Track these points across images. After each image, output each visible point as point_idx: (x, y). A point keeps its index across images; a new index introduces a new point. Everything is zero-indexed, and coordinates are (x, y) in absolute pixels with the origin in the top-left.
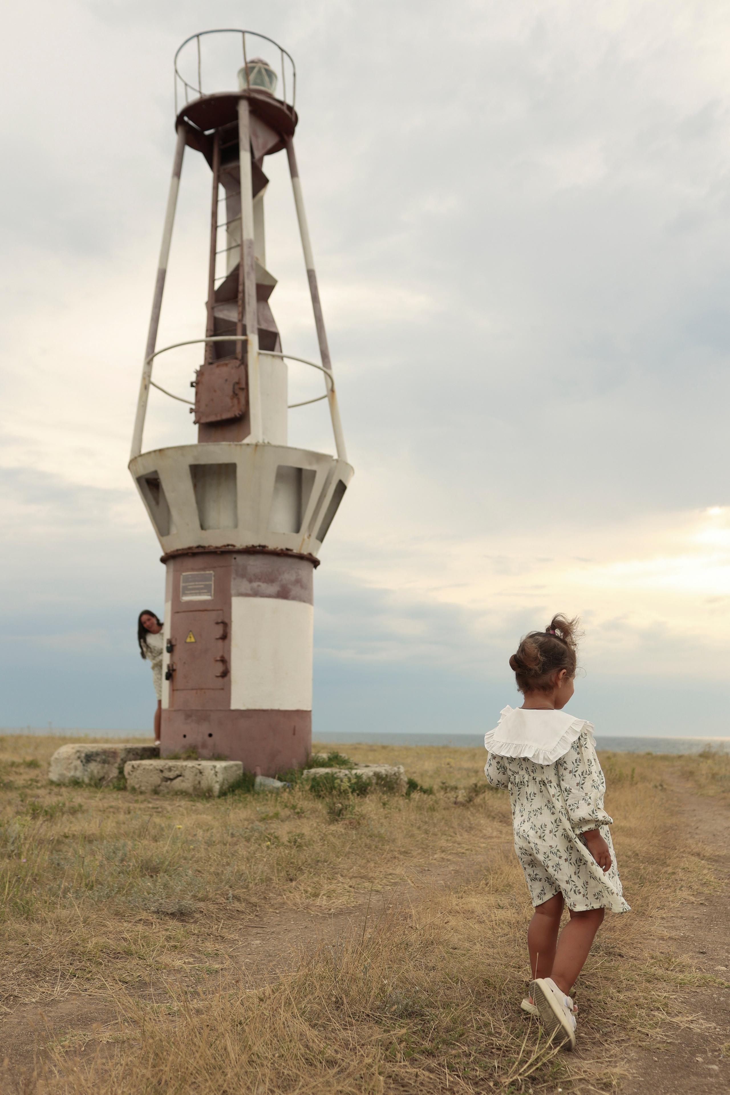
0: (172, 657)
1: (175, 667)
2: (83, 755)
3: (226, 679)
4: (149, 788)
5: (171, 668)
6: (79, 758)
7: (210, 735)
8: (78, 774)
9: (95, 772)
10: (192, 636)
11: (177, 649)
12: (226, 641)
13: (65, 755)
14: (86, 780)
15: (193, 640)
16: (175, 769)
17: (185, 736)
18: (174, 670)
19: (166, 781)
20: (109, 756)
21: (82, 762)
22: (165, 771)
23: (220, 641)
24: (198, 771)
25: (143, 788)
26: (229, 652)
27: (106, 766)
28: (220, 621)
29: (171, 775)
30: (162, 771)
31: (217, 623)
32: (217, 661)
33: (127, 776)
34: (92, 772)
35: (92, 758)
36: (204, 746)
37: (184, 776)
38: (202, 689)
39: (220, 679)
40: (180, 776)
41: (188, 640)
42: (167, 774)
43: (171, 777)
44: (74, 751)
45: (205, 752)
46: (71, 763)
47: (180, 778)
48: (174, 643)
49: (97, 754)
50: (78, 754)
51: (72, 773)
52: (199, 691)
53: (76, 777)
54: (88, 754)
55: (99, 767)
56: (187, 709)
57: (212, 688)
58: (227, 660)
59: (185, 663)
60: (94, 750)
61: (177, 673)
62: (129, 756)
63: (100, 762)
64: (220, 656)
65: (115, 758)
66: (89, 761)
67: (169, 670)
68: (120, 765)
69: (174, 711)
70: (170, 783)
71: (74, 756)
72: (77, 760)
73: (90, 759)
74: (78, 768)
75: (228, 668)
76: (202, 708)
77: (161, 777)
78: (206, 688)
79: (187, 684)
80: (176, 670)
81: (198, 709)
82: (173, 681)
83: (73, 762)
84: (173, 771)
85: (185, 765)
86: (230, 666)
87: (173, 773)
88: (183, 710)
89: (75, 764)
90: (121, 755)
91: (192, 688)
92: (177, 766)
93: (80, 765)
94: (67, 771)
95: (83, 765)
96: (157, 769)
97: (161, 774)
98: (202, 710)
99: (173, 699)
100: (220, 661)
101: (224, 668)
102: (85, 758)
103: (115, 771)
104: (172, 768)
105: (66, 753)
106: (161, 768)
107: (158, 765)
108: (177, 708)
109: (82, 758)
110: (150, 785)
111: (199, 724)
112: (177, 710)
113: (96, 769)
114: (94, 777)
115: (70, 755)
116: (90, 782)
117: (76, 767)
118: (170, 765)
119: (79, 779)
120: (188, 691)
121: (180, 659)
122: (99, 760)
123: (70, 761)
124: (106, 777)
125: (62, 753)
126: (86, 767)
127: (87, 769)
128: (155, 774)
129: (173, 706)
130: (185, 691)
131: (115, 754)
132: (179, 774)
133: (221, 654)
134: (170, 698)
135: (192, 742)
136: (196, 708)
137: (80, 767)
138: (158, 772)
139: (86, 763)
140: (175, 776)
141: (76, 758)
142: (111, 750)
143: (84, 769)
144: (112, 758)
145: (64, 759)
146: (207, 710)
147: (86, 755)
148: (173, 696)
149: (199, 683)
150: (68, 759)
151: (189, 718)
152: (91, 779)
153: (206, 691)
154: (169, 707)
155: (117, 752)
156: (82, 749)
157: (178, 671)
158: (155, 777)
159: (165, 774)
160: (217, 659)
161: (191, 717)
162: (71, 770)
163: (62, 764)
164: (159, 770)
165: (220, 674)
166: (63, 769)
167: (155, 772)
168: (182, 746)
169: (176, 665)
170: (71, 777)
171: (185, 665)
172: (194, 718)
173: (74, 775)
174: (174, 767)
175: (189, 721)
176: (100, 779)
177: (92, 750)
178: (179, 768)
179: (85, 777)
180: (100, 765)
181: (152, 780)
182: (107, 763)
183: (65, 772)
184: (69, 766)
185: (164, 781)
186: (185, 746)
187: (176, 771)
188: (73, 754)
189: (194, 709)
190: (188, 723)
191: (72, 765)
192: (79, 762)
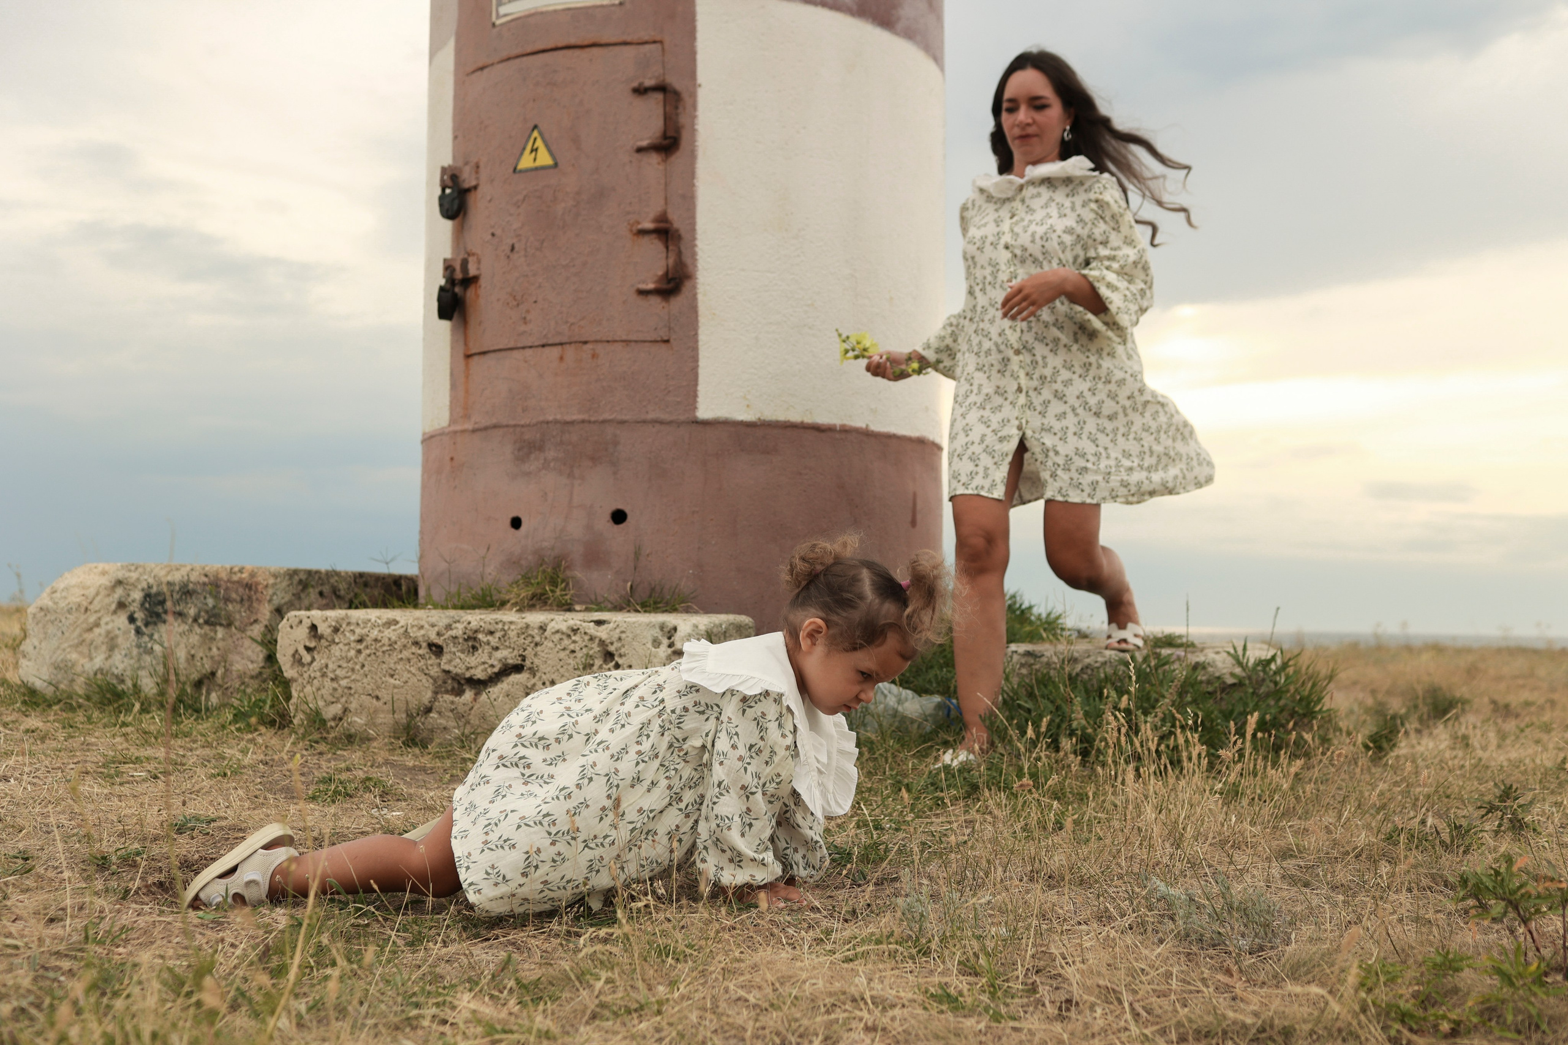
0: (459, 235)
1: (472, 271)
2: (137, 595)
3: (677, 303)
4: (385, 719)
5: (459, 275)
6: (121, 605)
7: (619, 517)
8: (120, 663)
9: (181, 654)
10: (539, 143)
11: (480, 207)
12: (678, 159)
13: (75, 597)
14: (148, 685)
15: (544, 158)
16: (494, 641)
17: (516, 523)
18: (469, 281)
19: (459, 693)
20: (227, 600)
21: (132, 619)
22: (449, 648)
23: (654, 158)
24: (595, 648)
25: (358, 721)
26: (689, 199)
27: (220, 632)
28: (649, 82)
29: (479, 665)
30: (436, 649)
31: (640, 91)
32: (643, 232)
33: (290, 671)
34: (169, 655)
35: (169, 606)
36: (594, 557)
37: (533, 672)
38: (585, 343)
39: (655, 301)
40: (518, 669)
41: (526, 162)
42: (458, 662)
43: (479, 674)
44: (105, 581)
45: (599, 581)
46: (97, 625)
47: (515, 678)
48: (468, 179)
49: (186, 592)
50: (119, 592)
51: (99, 661)
52: (570, 351)
53: (113, 674)
54: (154, 590)
55: (194, 639)
56: (522, 422)
57: (624, 338)
58: (683, 232)
59: (513, 249)
60: (177, 577)
61: (482, 292)
62: (303, 596)
63: (195, 620)
64: (652, 216)
65: (246, 604)
66: (158, 615)
67: (451, 280)
68: (266, 626)
69: (474, 431)
70: (475, 700)
71: (107, 600)
72: (115, 612)
73: (159, 609)
74: (120, 640)
75: (687, 260)
76: (585, 417)
77: (432, 673)
78: (598, 338)
79: (523, 328)
80: (475, 279)
81: (568, 418)
82: (464, 322)
83: (103, 622)
84: (487, 649)
85: (537, 625)
86: (694, 255)
87: (485, 658)
88: (507, 426)
89: (109, 627)
90: (270, 591)
91: (544, 341)
92: (503, 629)
93: (126, 632)
94: (81, 653)
95: (138, 631)
96: (416, 643)
97: (433, 660)
98: (583, 421)
99: (467, 391)
100: (654, 236)
101: (671, 261)
102: (142, 605)
103: (249, 653)
104: (480, 636)
105: (78, 592)
106: (433, 637)
107: (422, 627)
108: (485, 422)
109: (134, 607)
110: (389, 707)
111: (571, 475)
112: (486, 429)
113: (182, 646)
114: (177, 674)
115: (91, 597)
116: (162, 693)
117: (112, 639)
118: (474, 625)
119: (123, 681)
120: (529, 352)
121: (493, 235)
122: (192, 612)
123: (92, 619)
124: (220, 673)
125: (66, 589)
126: (146, 639)
127: (149, 645)
128: (409, 660)
129: (467, 416)
130: (516, 354)
131: (250, 589)
132: (510, 661)
133: (654, 208)
134: (453, 386)
135: (545, 544)
136: (559, 417)
137: (127, 639)
138: (421, 652)
139: (147, 625)
140: (496, 670)
141: (113, 606)
142: (235, 578)
143: (139, 646)
144: (238, 607)
145: (70, 611)
146: (604, 422)
147: (147, 596)
148: (467, 377)
149: (571, 320)
150: (86, 610)
151: (533, 456)
152: (166, 681)
153: (599, 348)
154: (453, 421)
155: (257, 584)
156: (134, 576)
157: (483, 282)
158: (406, 675)
159: (450, 661)
160: (640, 227)
161: (541, 449)
162: (96, 648)
163: (64, 629)
164: (424, 645)
165: (655, 282)
166: (66, 645)
167: (406, 654)
168: (512, 562)
169: (479, 262)
170: (96, 674)
171: (514, 256)
172: (551, 454)
173: (106, 666)
174: (491, 633)
175: (533, 465)
176: (198, 684)
177: (169, 578)
178: (512, 634)
179: (142, 673)
180: (197, 629)
181: (395, 687)
182: (221, 625)
183: (74, 656)
184: (88, 636)
185: (447, 692)
186: (523, 562)
187: (497, 649)
188: (103, 592)
189: (551, 418)
190: (528, 474)
191: (97, 631)
192: (122, 620)
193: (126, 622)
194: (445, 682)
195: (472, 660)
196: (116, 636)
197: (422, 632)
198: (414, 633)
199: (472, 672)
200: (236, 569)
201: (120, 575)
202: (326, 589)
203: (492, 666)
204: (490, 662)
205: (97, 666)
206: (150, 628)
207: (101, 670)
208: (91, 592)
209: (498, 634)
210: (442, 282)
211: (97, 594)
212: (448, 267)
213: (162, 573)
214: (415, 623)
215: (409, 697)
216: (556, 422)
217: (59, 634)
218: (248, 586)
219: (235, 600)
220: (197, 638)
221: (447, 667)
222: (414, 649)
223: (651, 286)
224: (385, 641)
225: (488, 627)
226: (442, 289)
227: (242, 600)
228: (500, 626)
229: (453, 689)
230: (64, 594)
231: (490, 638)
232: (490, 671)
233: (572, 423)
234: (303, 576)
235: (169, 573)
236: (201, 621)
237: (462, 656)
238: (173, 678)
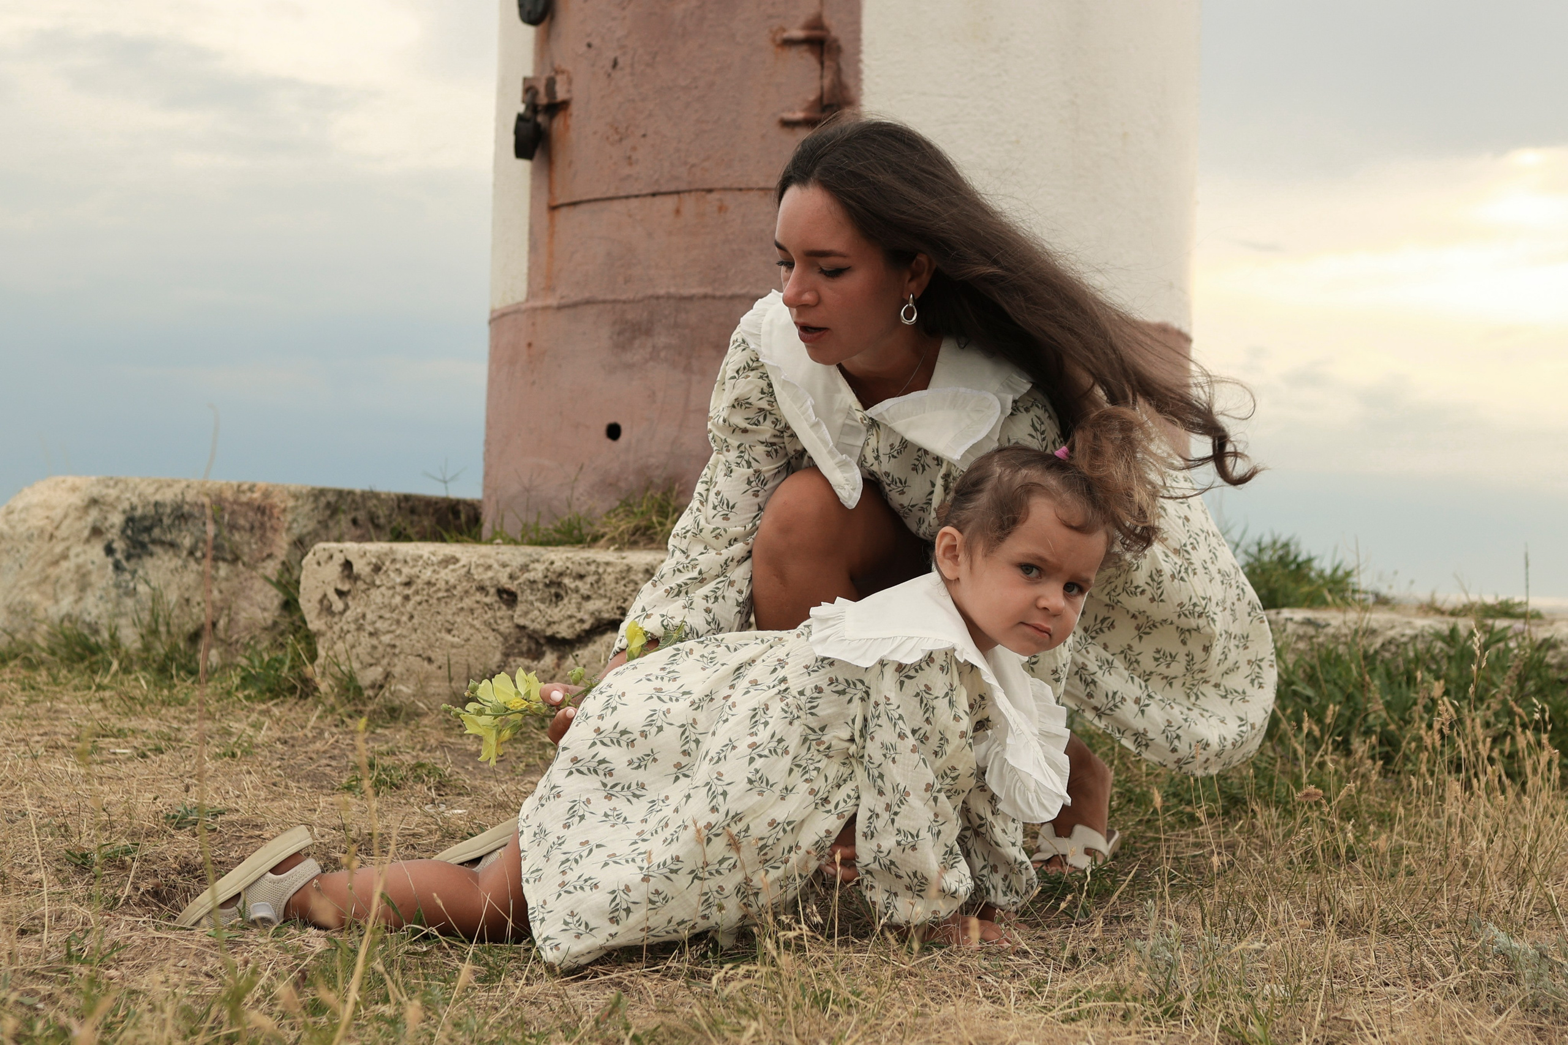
0: (544, 45)
1: (561, 94)
2: (117, 519)
5: (543, 100)
6: (96, 532)
8: (93, 608)
9: (172, 596)
11: (572, 7)
13: (37, 520)
14: (130, 638)
16: (584, 587)
17: (614, 432)
18: (556, 108)
19: (537, 655)
20: (233, 527)
21: (109, 550)
22: (525, 596)
27: (224, 569)
29: (564, 619)
30: (508, 597)
32: (789, 43)
33: (315, 624)
34: (157, 597)
35: (156, 532)
38: (710, 191)
40: (616, 625)
42: (537, 615)
43: (564, 631)
44: (76, 499)
46: (65, 557)
49: (181, 515)
50: (94, 516)
51: (66, 604)
52: (689, 203)
53: (84, 622)
54: (139, 512)
55: (190, 578)
56: (624, 297)
57: (762, 185)
58: (843, 43)
59: (615, 64)
60: (168, 496)
61: (573, 122)
62: (331, 524)
63: (191, 553)
64: (802, 20)
65: (258, 533)
66: (143, 546)
67: (532, 106)
68: (283, 563)
69: (560, 308)
70: (558, 666)
71: (78, 525)
72: (88, 541)
73: (145, 538)
74: (94, 578)
75: (849, 81)
76: (709, 290)
77: (502, 628)
78: (727, 184)
79: (626, 171)
80: (565, 105)
81: (686, 292)
82: (549, 162)
83: (72, 553)
84: (576, 599)
85: (642, 568)
86: (858, 73)
87: (572, 610)
88: (604, 302)
89: (81, 560)
90: (289, 517)
91: (655, 189)
92: (596, 573)
93: (103, 567)
94: (43, 594)
95: (117, 567)
96: (482, 589)
97: (504, 611)
98: (705, 297)
99: (551, 255)
100: (804, 47)
101: (827, 82)
102: (123, 531)
103: (259, 598)
104: (566, 581)
105: (41, 513)
106: (504, 581)
107: (489, 567)
108: (575, 296)
109: (113, 534)
110: (444, 672)
111: (688, 369)
112: (575, 305)
113: (174, 586)
114: (168, 625)
115: (57, 519)
116: (147, 648)
117: (84, 576)
118: (558, 565)
119: (96, 632)
120: (634, 203)
121: (589, 46)
122: (187, 542)
123: (59, 549)
124: (222, 623)
125: (26, 509)
126: (127, 576)
127: (131, 585)
128: (472, 611)
129: (550, 289)
130: (617, 205)
131: (263, 513)
132: (606, 615)
133: (806, 10)
134: (533, 248)
135: (652, 461)
136: (672, 290)
137: (103, 577)
138: (488, 600)
139: (128, 557)
140: (587, 626)
141: (86, 533)
142: (244, 498)
143: (117, 586)
144: (246, 536)
145: (30, 538)
146: (733, 297)
147: (130, 520)
148: (552, 235)
149: (692, 160)
150: (51, 537)
151: (637, 343)
152: (155, 632)
153: (729, 198)
154: (531, 294)
155: (273, 507)
156: (113, 493)
157: (574, 109)
158: (468, 631)
159: (526, 614)
160: (786, 35)
161: (648, 332)
162: (63, 587)
163: (23, 561)
164: (492, 591)
165: (805, 110)
166: (24, 582)
167: (468, 602)
168: (607, 485)
169: (570, 81)
170: (62, 621)
171: (617, 74)
172: (661, 340)
173: (76, 612)
174: (581, 577)
175: (636, 355)
176: (194, 637)
177: (158, 497)
178: (609, 579)
179: (123, 621)
180: (193, 565)
181: (453, 646)
182: (224, 560)
183: (35, 597)
184: (53, 572)
185: (521, 654)
186: (622, 484)
187: (588, 598)
188: (73, 514)
189: (662, 292)
190: (630, 366)
191: (64, 564)
192: (96, 551)
193: (102, 553)
194: (518, 641)
195: (555, 613)
196: (89, 572)
197: (490, 574)
198: (478, 575)
199: (555, 628)
200: (245, 487)
201: (95, 492)
202: (361, 516)
203: (582, 621)
204: (579, 616)
205: (63, 611)
206: (133, 562)
207: (69, 616)
208: (58, 514)
209: (590, 579)
210: (521, 108)
211: (66, 516)
212: (529, 89)
213: (151, 490)
214: (481, 561)
215: (471, 660)
216: (669, 297)
217: (17, 567)
218: (261, 510)
219: (243, 528)
220: (193, 576)
221: (522, 622)
222: (479, 596)
223: (799, 115)
224: (441, 585)
225: (577, 569)
226: (520, 118)
227: (252, 528)
228: (593, 568)
229: (529, 650)
230: (23, 515)
231: (579, 583)
232: (578, 627)
233: (690, 298)
234: (332, 498)
235: (157, 490)
236: (198, 554)
237: (542, 607)
238: (162, 629)
